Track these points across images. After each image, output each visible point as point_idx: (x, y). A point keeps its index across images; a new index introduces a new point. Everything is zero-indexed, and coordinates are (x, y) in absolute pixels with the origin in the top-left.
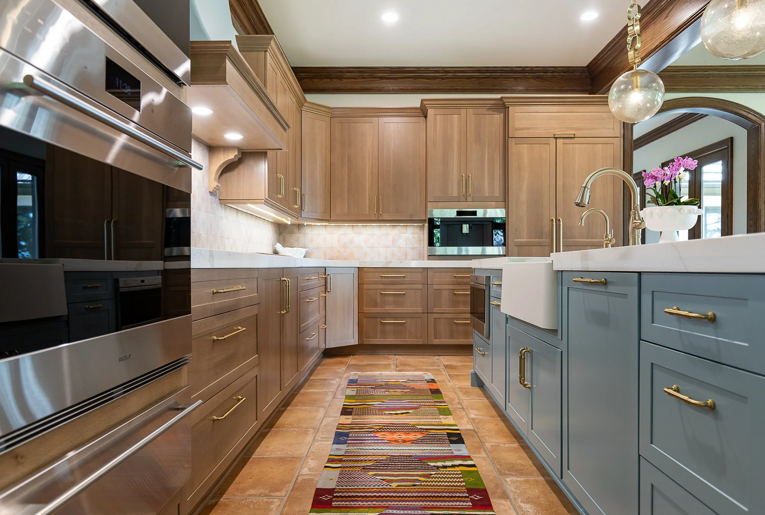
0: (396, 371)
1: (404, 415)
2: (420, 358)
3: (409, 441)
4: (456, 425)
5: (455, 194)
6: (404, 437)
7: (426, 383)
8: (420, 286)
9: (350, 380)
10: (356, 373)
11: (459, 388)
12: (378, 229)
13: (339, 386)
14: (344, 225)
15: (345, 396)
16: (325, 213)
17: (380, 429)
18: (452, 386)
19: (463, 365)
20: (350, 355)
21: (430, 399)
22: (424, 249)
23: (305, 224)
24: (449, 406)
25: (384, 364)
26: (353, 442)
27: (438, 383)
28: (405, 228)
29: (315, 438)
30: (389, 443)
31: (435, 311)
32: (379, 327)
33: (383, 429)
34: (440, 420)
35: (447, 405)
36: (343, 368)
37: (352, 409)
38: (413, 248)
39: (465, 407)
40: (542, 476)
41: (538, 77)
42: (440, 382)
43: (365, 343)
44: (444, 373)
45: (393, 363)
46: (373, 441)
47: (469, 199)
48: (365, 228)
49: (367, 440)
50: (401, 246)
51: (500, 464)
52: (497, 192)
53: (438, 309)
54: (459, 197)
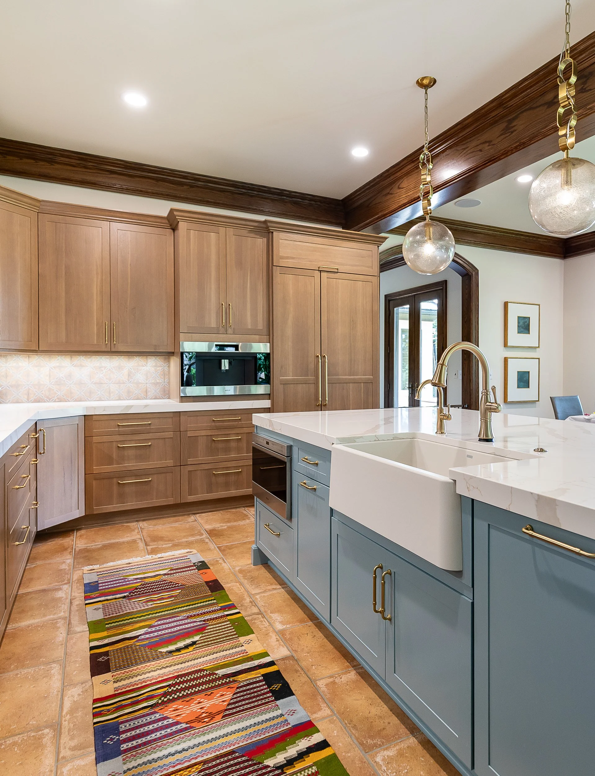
0: (149, 554)
1: (191, 649)
2: (172, 522)
3: (218, 713)
4: (266, 654)
5: (213, 325)
6: (207, 704)
7: (196, 570)
8: (170, 435)
9: (85, 585)
10: (91, 567)
11: (241, 571)
13: (71, 603)
15: (86, 626)
16: (31, 340)
17: (165, 695)
18: (230, 569)
19: (229, 527)
20: (73, 531)
21: (213, 604)
22: (169, 384)
24: (243, 614)
25: (128, 542)
26: (130, 745)
27: (211, 568)
29: (58, 753)
30: (191, 727)
31: (189, 463)
32: (115, 488)
33: (170, 694)
34: (243, 648)
35: (239, 613)
36: (68, 559)
37: (106, 654)
38: (156, 384)
39: (262, 609)
40: (411, 733)
41: (295, 203)
42: (213, 565)
43: (95, 513)
44: (212, 546)
45: (138, 536)
46: (163, 733)
47: (230, 331)
48: (89, 360)
49: (152, 732)
50: (140, 381)
51: (355, 727)
52: (261, 324)
53: (193, 461)
54: (218, 328)
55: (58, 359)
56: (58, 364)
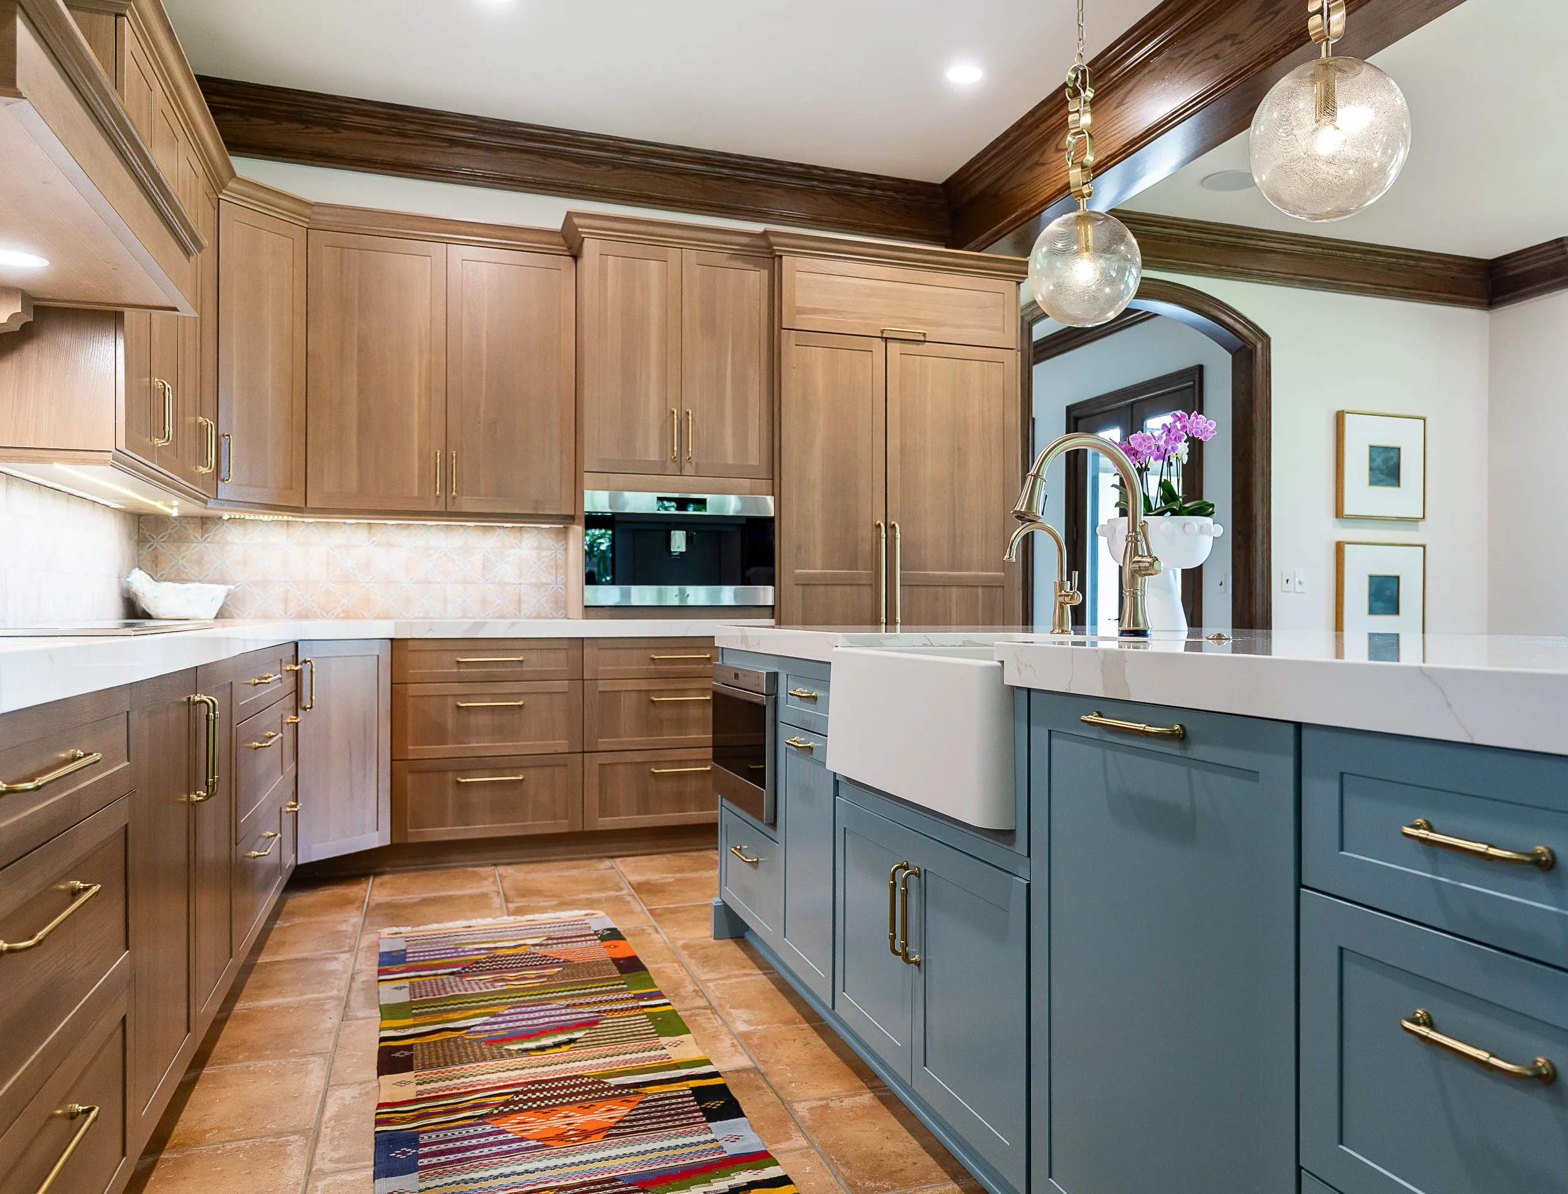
0: (509, 914)
1: (565, 1048)
2: (564, 869)
3: (598, 1131)
4: (707, 1062)
5: (654, 455)
6: (580, 1119)
7: (598, 941)
8: (562, 686)
9: (381, 955)
10: (395, 929)
11: (686, 947)
12: (442, 534)
13: (352, 978)
14: (345, 523)
15: (378, 1010)
16: (291, 489)
17: (506, 1104)
18: (665, 942)
19: (678, 880)
20: (366, 876)
21: (622, 990)
22: (566, 588)
23: (226, 517)
24: (676, 1006)
25: (471, 897)
26: (434, 1160)
27: (629, 939)
28: (518, 534)
29: (311, 1164)
30: (545, 1146)
31: (601, 748)
32: (450, 793)
33: (515, 1103)
34: (664, 1052)
35: (669, 1004)
36: (353, 919)
37: (409, 1048)
38: (539, 586)
39: (715, 1003)
40: (952, 1178)
42: (632, 935)
43: (411, 840)
44: (637, 907)
45: (494, 888)
46: (495, 1149)
47: (688, 469)
49: (475, 1147)
50: (506, 580)
51: (847, 1165)
52: (755, 456)
53: (610, 743)
54: (663, 463)
55: (345, 531)
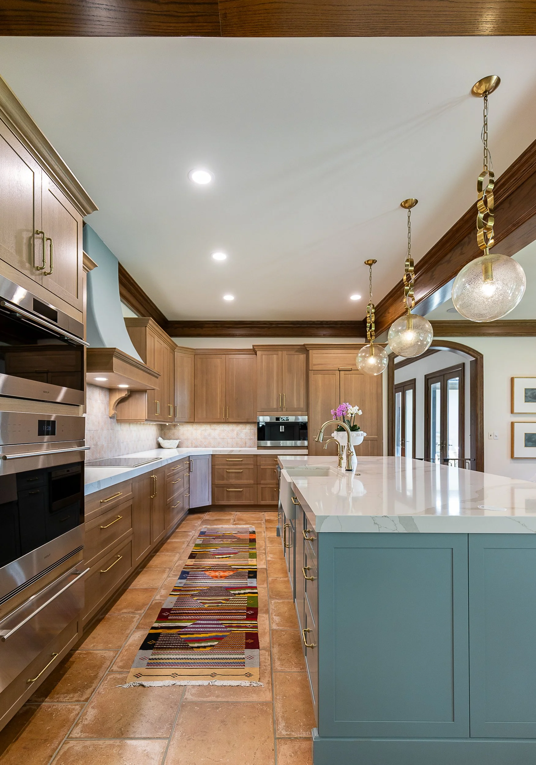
0: (233, 525)
1: (227, 558)
2: (252, 514)
3: (224, 577)
4: (256, 566)
5: (275, 406)
6: (222, 574)
7: (249, 534)
8: (252, 467)
9: (201, 532)
10: (206, 526)
11: (268, 538)
13: (193, 537)
15: (194, 545)
16: (191, 419)
17: (209, 569)
18: (264, 536)
20: (206, 512)
21: (247, 547)
23: (178, 425)
24: (257, 552)
25: (227, 519)
26: (190, 578)
27: (256, 534)
28: (245, 427)
29: (169, 575)
30: (212, 578)
31: (261, 483)
32: (225, 493)
33: (211, 569)
34: (248, 562)
36: (199, 522)
37: (196, 554)
38: (250, 439)
39: (267, 552)
42: (258, 533)
43: (216, 504)
44: (263, 526)
45: (233, 517)
46: (202, 577)
47: (284, 410)
48: (218, 426)
49: (199, 576)
51: (272, 592)
52: (302, 405)
53: (264, 482)
54: (277, 408)
55: (204, 426)
56: (204, 429)
